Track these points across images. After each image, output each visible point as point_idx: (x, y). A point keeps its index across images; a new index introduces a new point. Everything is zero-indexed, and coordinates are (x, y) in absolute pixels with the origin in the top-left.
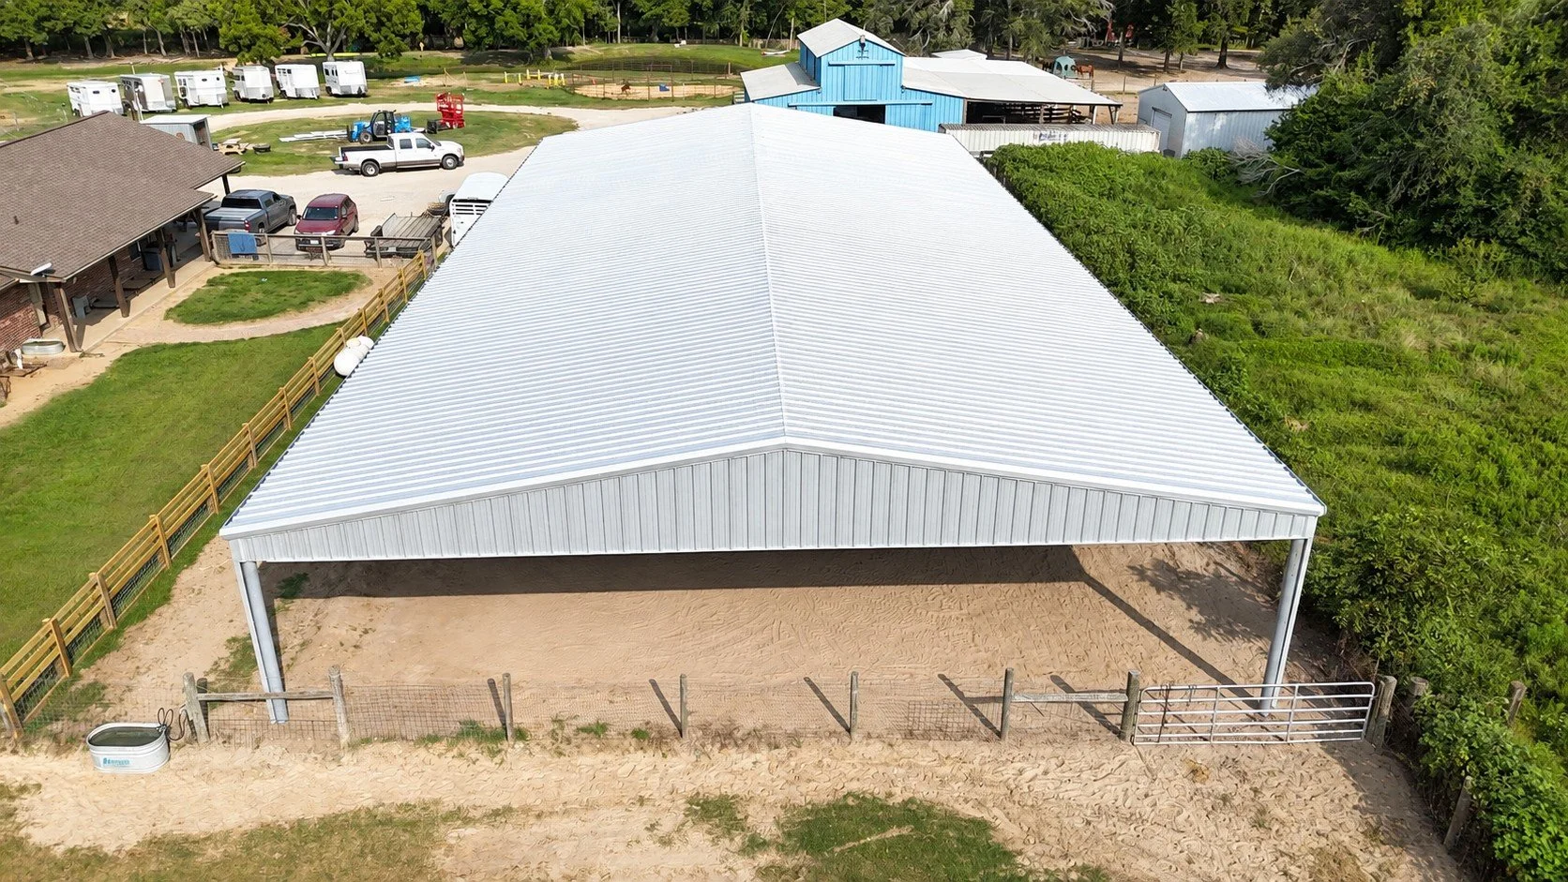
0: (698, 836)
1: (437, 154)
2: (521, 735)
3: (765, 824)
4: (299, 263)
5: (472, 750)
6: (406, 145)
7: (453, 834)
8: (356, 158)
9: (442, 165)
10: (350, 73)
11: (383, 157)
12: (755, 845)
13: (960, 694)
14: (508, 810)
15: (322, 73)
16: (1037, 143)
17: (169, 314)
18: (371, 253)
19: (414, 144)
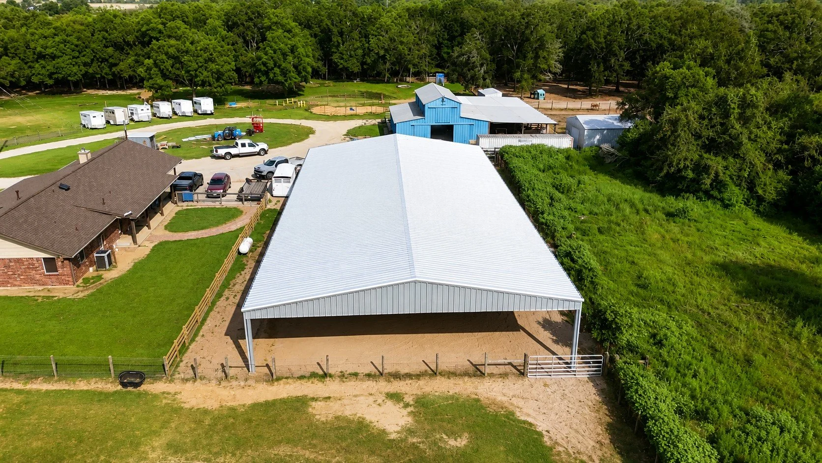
0: (389, 403)
1: (257, 149)
2: (331, 376)
3: (409, 399)
4: (210, 204)
5: (315, 381)
6: (243, 145)
7: (314, 404)
8: (222, 152)
9: (259, 154)
10: (207, 104)
11: (233, 151)
12: (407, 405)
13: (471, 363)
14: (329, 398)
15: (194, 103)
16: (520, 144)
17: (166, 228)
18: (240, 199)
19: (247, 145)
